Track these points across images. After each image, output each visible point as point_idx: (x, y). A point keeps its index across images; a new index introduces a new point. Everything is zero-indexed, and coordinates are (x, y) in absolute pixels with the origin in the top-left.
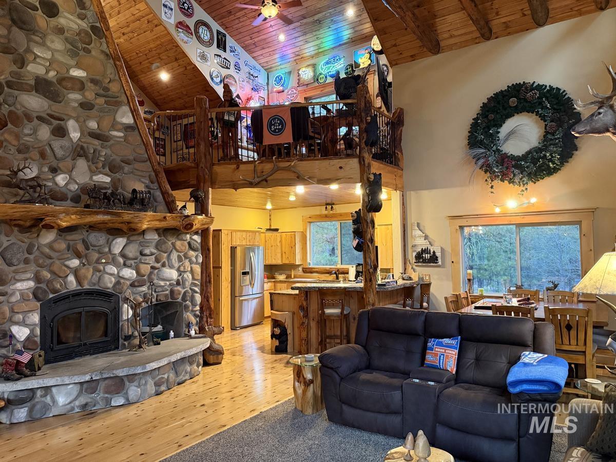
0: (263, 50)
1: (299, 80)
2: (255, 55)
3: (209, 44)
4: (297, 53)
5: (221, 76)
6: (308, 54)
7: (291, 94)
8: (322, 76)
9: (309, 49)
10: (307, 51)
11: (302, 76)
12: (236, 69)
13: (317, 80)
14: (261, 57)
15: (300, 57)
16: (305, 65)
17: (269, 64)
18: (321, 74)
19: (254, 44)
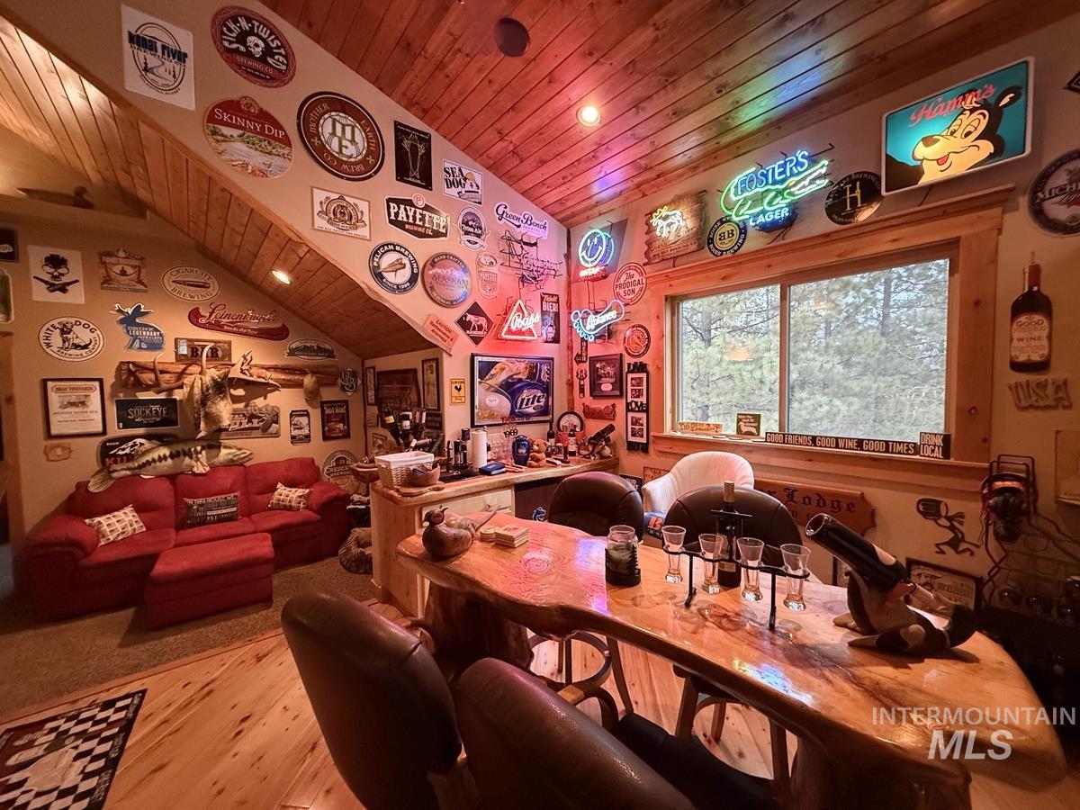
0: (543, 169)
1: (649, 244)
2: (526, 184)
3: (365, 169)
4: (643, 162)
5: (413, 262)
6: (680, 160)
7: (626, 285)
8: (726, 228)
9: (684, 144)
10: (677, 149)
11: (658, 233)
12: (467, 233)
13: (711, 241)
14: (544, 189)
15: (654, 175)
16: (671, 197)
17: (569, 204)
18: (722, 222)
19: (514, 152)
